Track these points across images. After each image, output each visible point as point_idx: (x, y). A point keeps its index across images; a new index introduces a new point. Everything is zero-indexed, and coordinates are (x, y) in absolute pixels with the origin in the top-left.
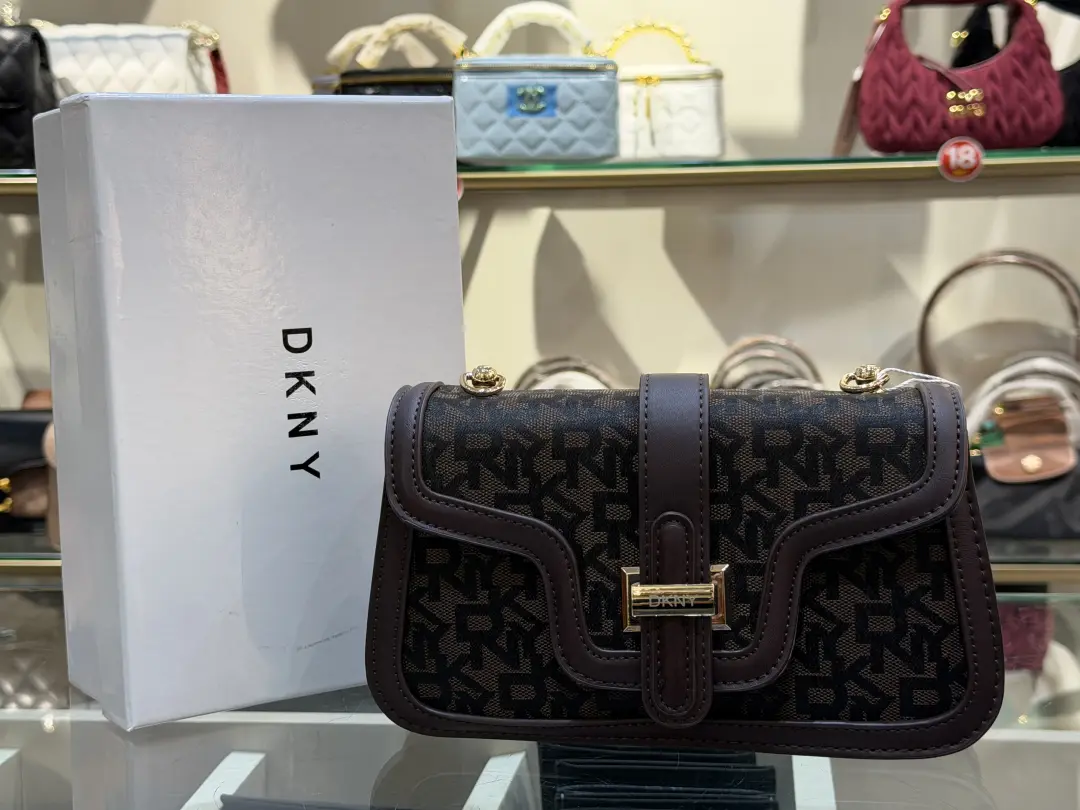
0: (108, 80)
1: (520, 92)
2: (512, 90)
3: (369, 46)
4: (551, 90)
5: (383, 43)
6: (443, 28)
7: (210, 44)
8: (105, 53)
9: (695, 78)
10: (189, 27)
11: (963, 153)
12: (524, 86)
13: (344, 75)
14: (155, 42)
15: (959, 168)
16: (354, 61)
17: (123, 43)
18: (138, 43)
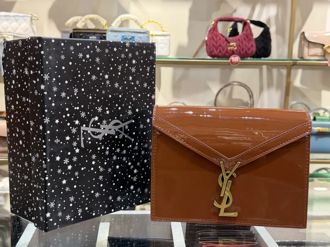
0: (8, 27)
1: (125, 37)
2: (123, 37)
3: (80, 22)
4: (133, 37)
5: (84, 22)
6: (100, 19)
7: (36, 19)
8: (7, 20)
9: (164, 35)
10: (30, 14)
11: (236, 59)
12: (126, 36)
13: (74, 30)
14: (21, 18)
15: (234, 62)
16: (76, 26)
17: (12, 18)
18: (17, 18)
